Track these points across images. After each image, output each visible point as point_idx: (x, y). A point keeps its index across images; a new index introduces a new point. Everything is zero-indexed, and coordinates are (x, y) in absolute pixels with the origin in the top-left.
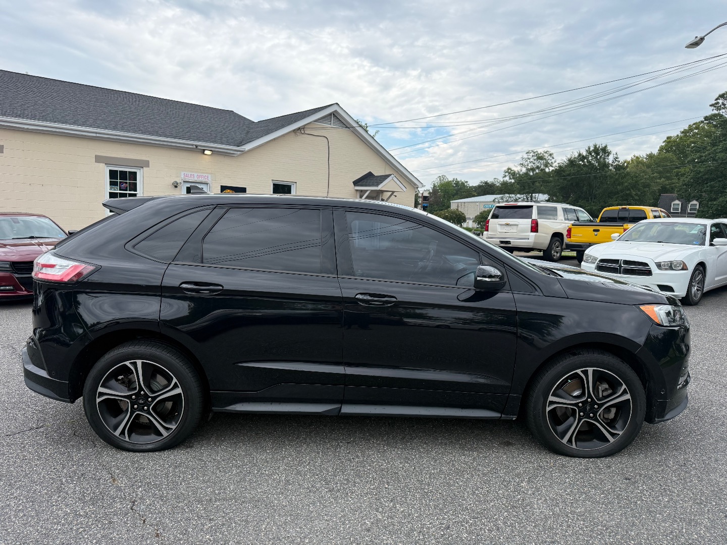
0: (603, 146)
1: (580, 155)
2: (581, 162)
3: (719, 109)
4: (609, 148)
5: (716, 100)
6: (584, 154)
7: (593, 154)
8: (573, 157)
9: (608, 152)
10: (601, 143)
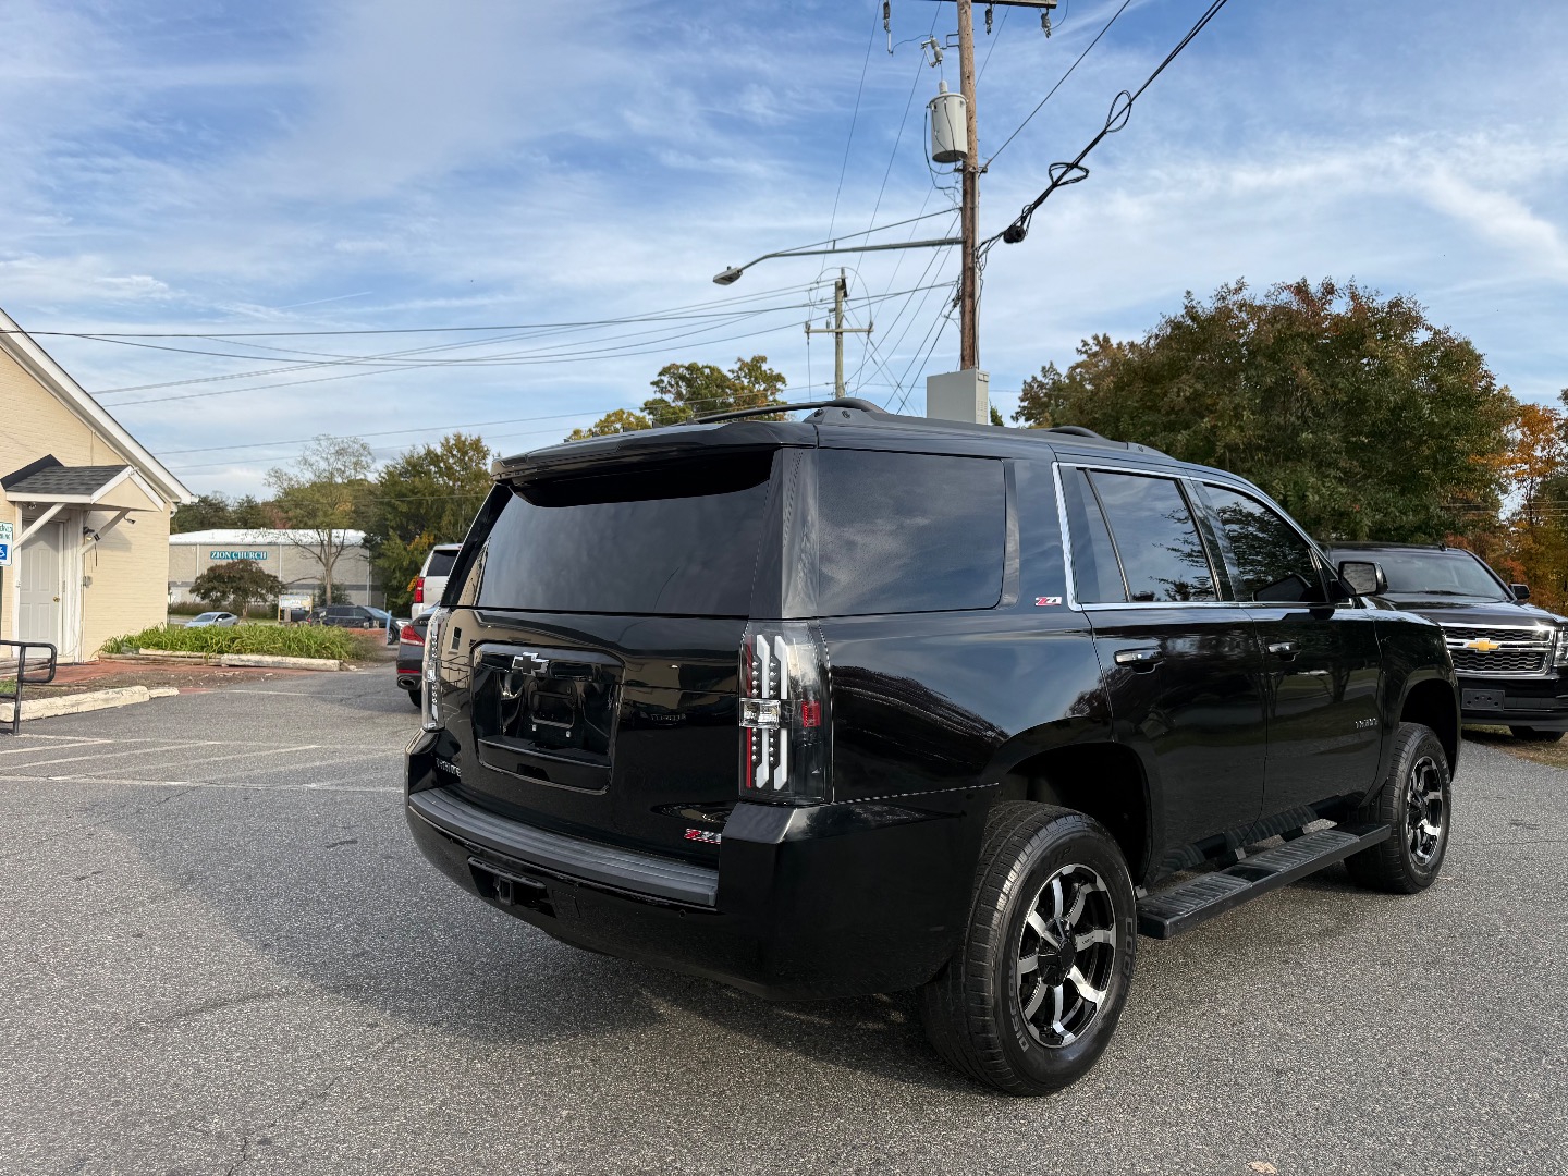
0: (473, 438)
1: (429, 453)
2: (432, 467)
3: (663, 391)
4: (485, 443)
5: (660, 374)
6: (439, 454)
7: (455, 452)
8: (416, 456)
9: (482, 451)
10: (469, 434)
